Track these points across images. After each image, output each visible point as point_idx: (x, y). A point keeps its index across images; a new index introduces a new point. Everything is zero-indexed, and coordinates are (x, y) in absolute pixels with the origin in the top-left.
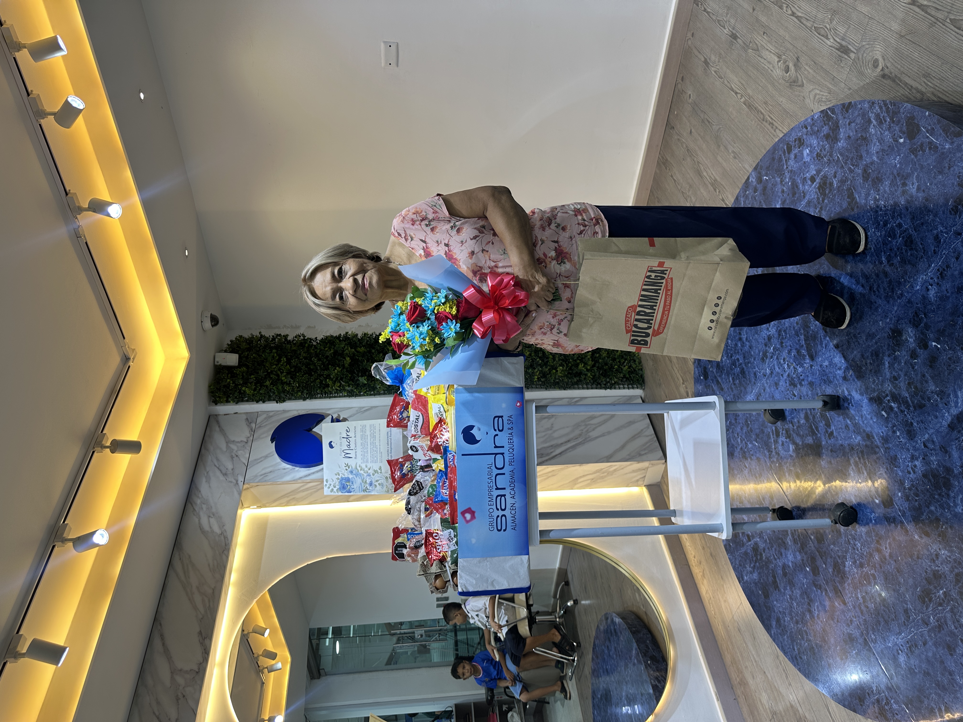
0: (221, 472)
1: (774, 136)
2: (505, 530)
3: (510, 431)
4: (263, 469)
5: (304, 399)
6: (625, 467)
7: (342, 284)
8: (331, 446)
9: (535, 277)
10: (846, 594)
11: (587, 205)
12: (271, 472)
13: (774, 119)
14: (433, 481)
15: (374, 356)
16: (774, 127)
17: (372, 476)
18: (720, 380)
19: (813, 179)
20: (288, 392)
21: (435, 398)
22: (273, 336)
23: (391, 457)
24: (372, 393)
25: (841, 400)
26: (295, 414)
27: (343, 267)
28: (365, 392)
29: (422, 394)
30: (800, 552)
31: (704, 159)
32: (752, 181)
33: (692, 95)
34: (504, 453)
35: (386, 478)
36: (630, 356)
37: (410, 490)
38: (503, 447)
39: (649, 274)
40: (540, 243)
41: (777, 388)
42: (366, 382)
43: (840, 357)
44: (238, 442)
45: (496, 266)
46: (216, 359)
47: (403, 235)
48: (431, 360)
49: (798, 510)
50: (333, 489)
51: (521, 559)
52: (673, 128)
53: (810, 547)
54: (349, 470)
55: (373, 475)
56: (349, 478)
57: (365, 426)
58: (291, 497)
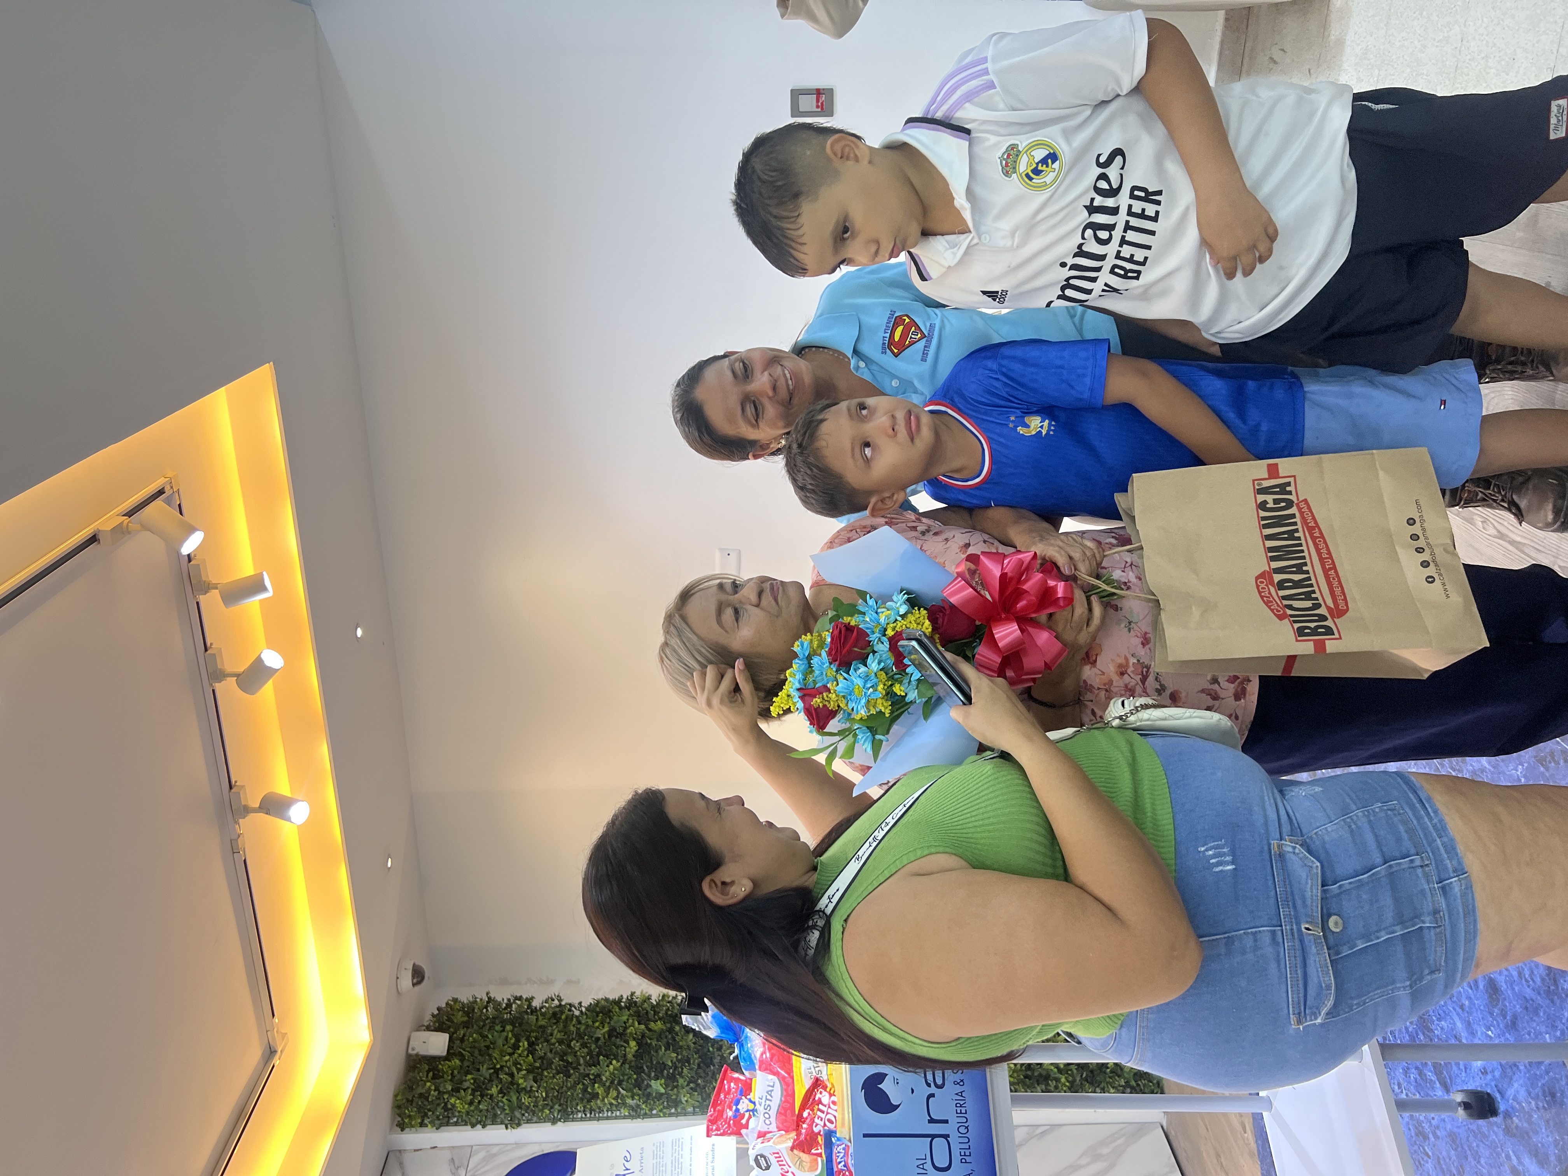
5: (554, 1122)
20: (528, 1107)
22: (509, 1000)
24: (673, 1110)
26: (539, 1150)
28: (661, 1111)
42: (663, 1091)
46: (412, 1044)
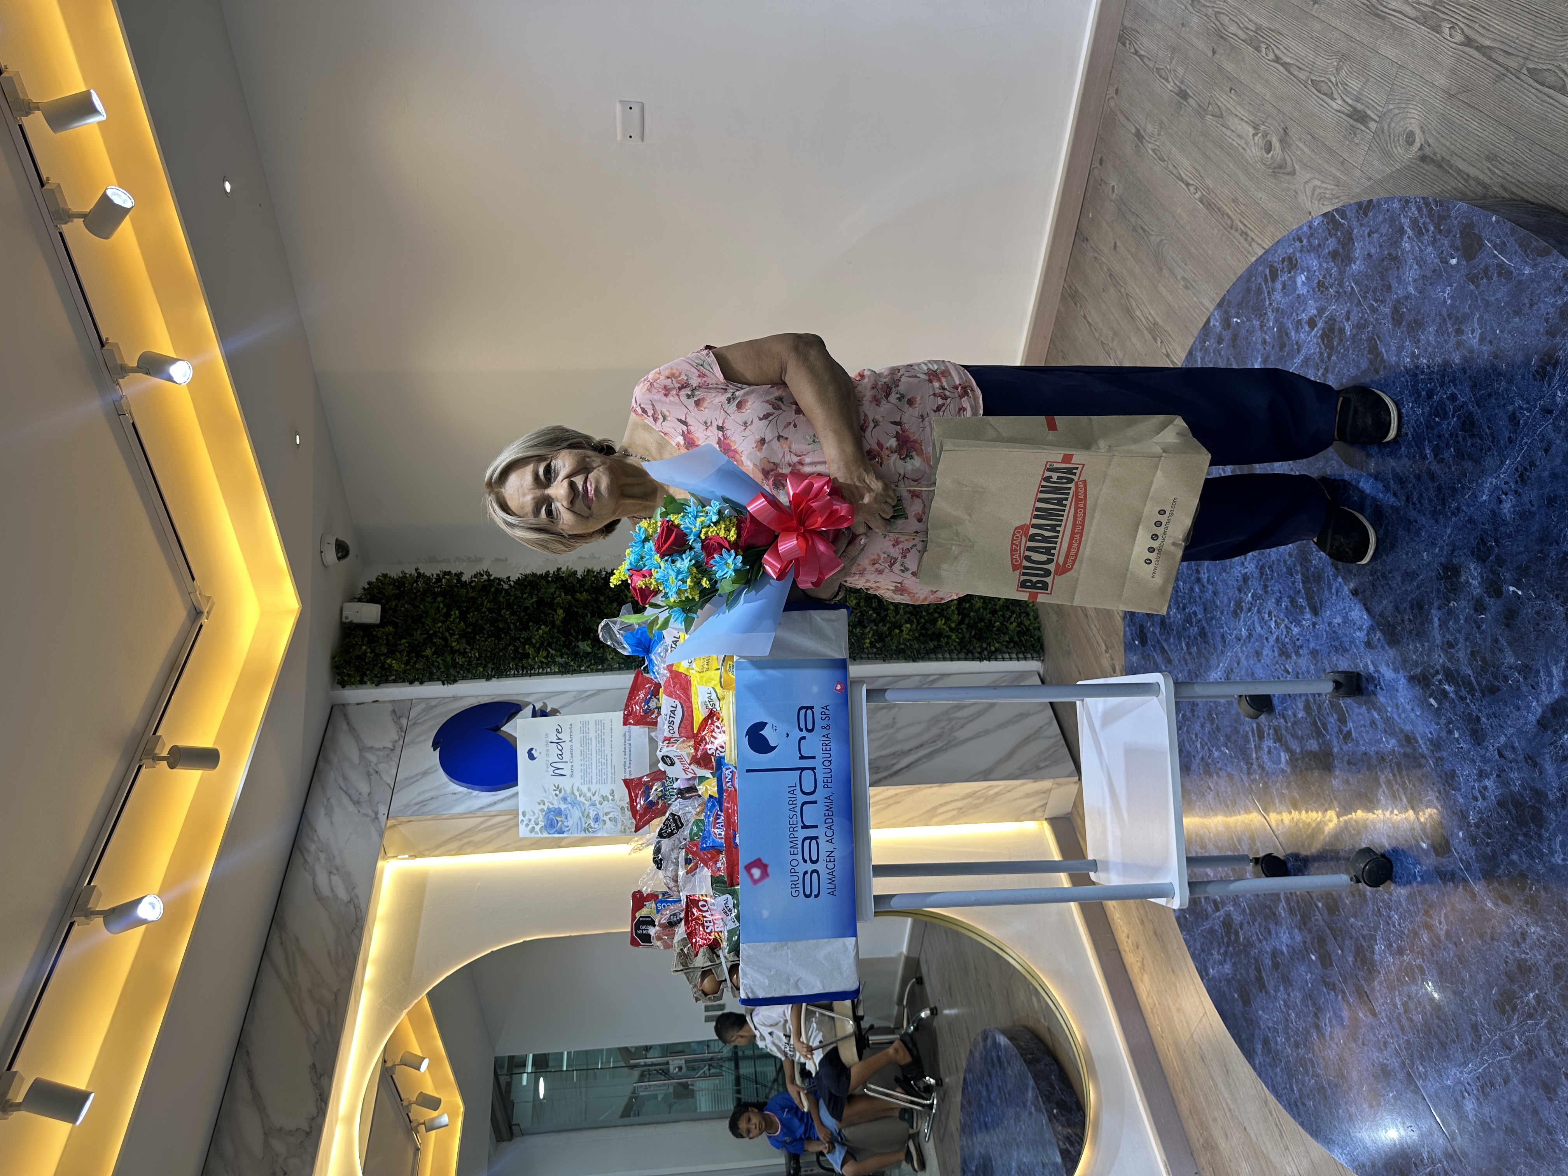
0: (351, 800)
1: (1249, 253)
2: (817, 896)
3: (825, 732)
4: (419, 794)
5: (489, 678)
6: (1013, 789)
7: (551, 491)
8: (531, 757)
9: (864, 481)
10: (1377, 999)
11: (948, 364)
12: (432, 798)
13: (1249, 226)
14: (698, 814)
15: (603, 607)
16: (1249, 239)
17: (599, 806)
18: (1166, 647)
19: (1312, 323)
20: (462, 666)
21: (702, 677)
22: (438, 575)
23: (630, 774)
24: (600, 667)
25: (1364, 679)
26: (473, 702)
27: (552, 464)
28: (588, 667)
29: (681, 670)
30: (1300, 929)
31: (1137, 290)
32: (1214, 325)
33: (1116, 187)
34: (815, 768)
35: (622, 808)
36: (1020, 606)
37: (661, 829)
38: (814, 758)
39: (1048, 474)
40: (872, 425)
41: (1259, 661)
42: (589, 650)
43: (1360, 611)
44: (379, 749)
45: (801, 463)
46: (345, 613)
47: (650, 412)
48: (695, 616)
49: (1296, 860)
50: (533, 828)
51: (844, 944)
52: (1087, 240)
53: (1317, 920)
54: (561, 795)
55: (601, 804)
56: (560, 809)
57: (586, 723)
58: (466, 840)
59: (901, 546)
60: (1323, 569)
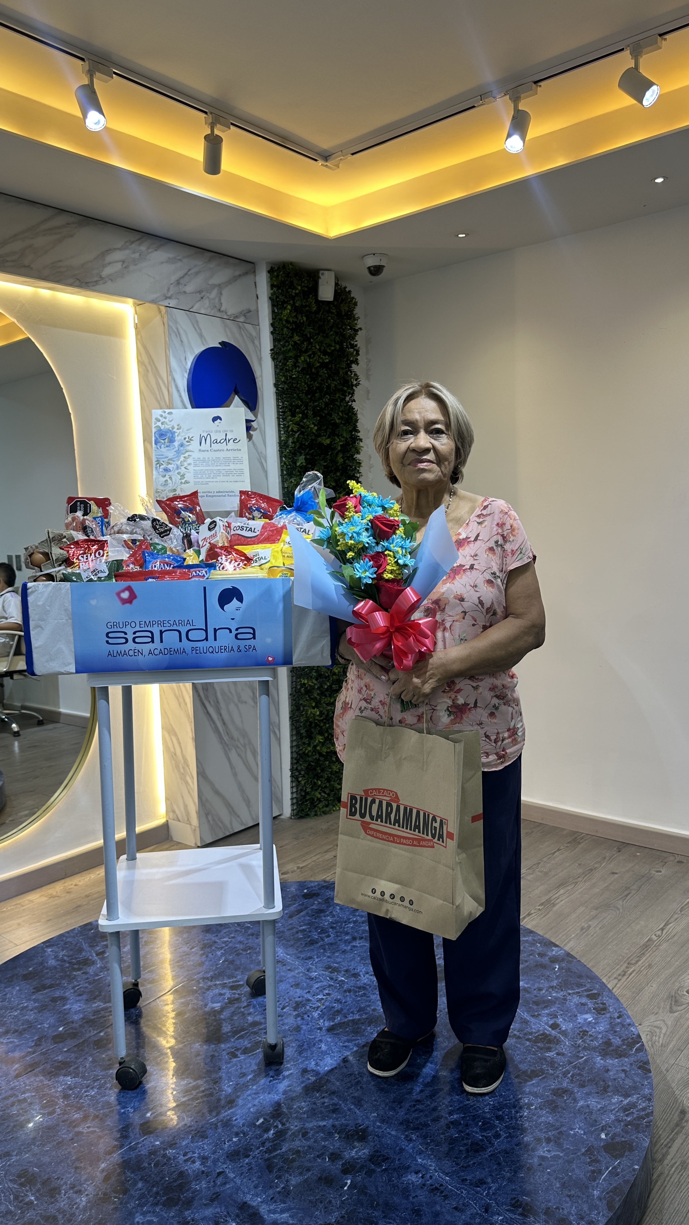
0: (181, 278)
1: (609, 977)
2: (107, 642)
3: (235, 649)
4: (185, 331)
5: (276, 385)
6: (191, 795)
7: (422, 434)
8: (215, 419)
9: (431, 678)
10: (28, 1078)
12: (182, 341)
13: (631, 977)
14: (171, 549)
15: (331, 474)
16: (620, 977)
17: (177, 472)
18: (302, 914)
19: (555, 1026)
20: (285, 365)
21: (277, 552)
22: (356, 346)
23: (202, 497)
24: (285, 473)
25: (278, 1067)
26: (257, 373)
27: (444, 435)
28: (285, 463)
29: (283, 535)
30: (83, 1019)
31: (580, 890)
32: (553, 950)
33: (660, 874)
34: (207, 640)
35: (175, 490)
36: (334, 800)
37: (159, 521)
38: (215, 639)
39: (438, 820)
40: (475, 684)
41: (292, 986)
42: (298, 464)
43: (331, 1065)
44: (220, 299)
45: (445, 629)
46: (326, 273)
47: (484, 512)
48: (325, 547)
49: (137, 1015)
51: (70, 664)
52: (619, 851)
53: (90, 1031)
54: (185, 442)
55: (179, 473)
56: (174, 441)
57: (241, 462)
58: (149, 368)
59: (380, 707)
60: (363, 1035)
